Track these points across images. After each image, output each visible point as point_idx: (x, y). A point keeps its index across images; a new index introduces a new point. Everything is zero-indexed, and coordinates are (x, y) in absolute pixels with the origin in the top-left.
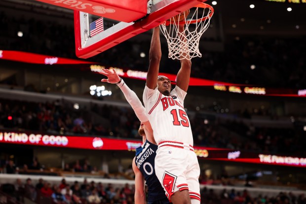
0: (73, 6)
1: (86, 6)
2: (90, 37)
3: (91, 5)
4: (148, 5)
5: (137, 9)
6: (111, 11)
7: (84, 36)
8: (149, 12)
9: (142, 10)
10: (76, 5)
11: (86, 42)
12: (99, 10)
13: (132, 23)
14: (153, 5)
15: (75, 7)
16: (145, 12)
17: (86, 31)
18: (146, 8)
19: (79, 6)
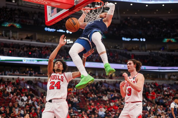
0: (42, 3)
1: (47, 2)
2: (51, 16)
3: (49, 2)
4: (75, 1)
5: (70, 3)
6: (58, 4)
7: (49, 16)
8: (75, 4)
9: (72, 4)
10: (43, 2)
11: (49, 18)
12: (53, 4)
13: (68, 10)
14: (77, 1)
15: (43, 3)
16: (73, 4)
17: (49, 14)
18: (74, 3)
19: (45, 3)
